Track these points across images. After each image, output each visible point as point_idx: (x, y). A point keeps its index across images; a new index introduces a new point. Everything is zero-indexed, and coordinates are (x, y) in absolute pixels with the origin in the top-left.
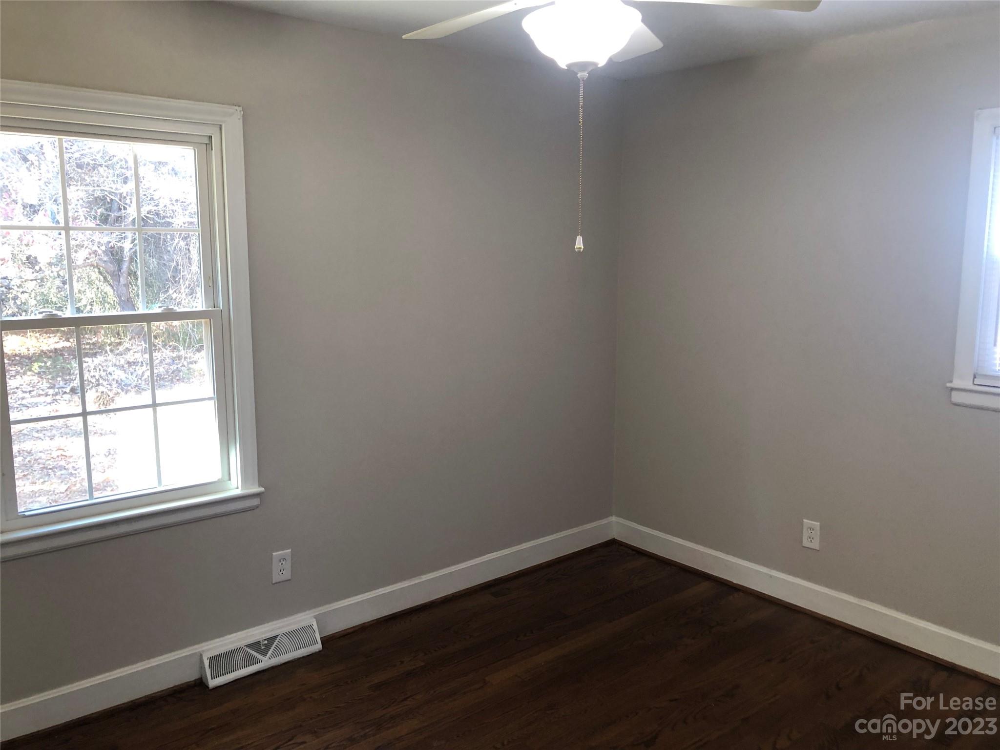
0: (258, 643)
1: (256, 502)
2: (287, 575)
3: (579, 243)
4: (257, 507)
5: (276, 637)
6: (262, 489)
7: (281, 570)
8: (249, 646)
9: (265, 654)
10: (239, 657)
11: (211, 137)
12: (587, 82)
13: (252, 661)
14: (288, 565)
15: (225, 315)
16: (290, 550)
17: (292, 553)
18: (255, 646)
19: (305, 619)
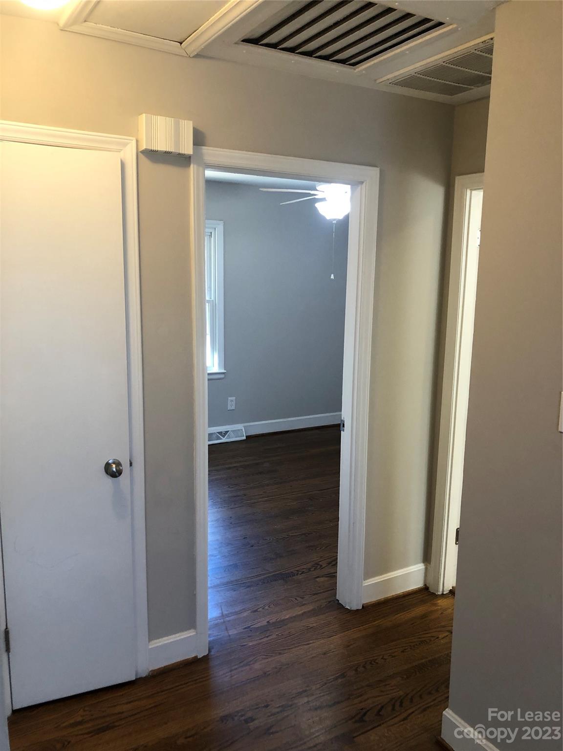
0: (222, 432)
1: (222, 376)
2: (233, 408)
3: (332, 277)
4: (223, 378)
5: (228, 431)
6: (226, 371)
7: (231, 406)
8: (218, 433)
9: (224, 437)
10: (214, 436)
11: (211, 233)
12: (336, 224)
13: (218, 438)
14: (234, 403)
15: (214, 302)
16: (235, 398)
17: (236, 399)
18: (220, 433)
19: (240, 426)
